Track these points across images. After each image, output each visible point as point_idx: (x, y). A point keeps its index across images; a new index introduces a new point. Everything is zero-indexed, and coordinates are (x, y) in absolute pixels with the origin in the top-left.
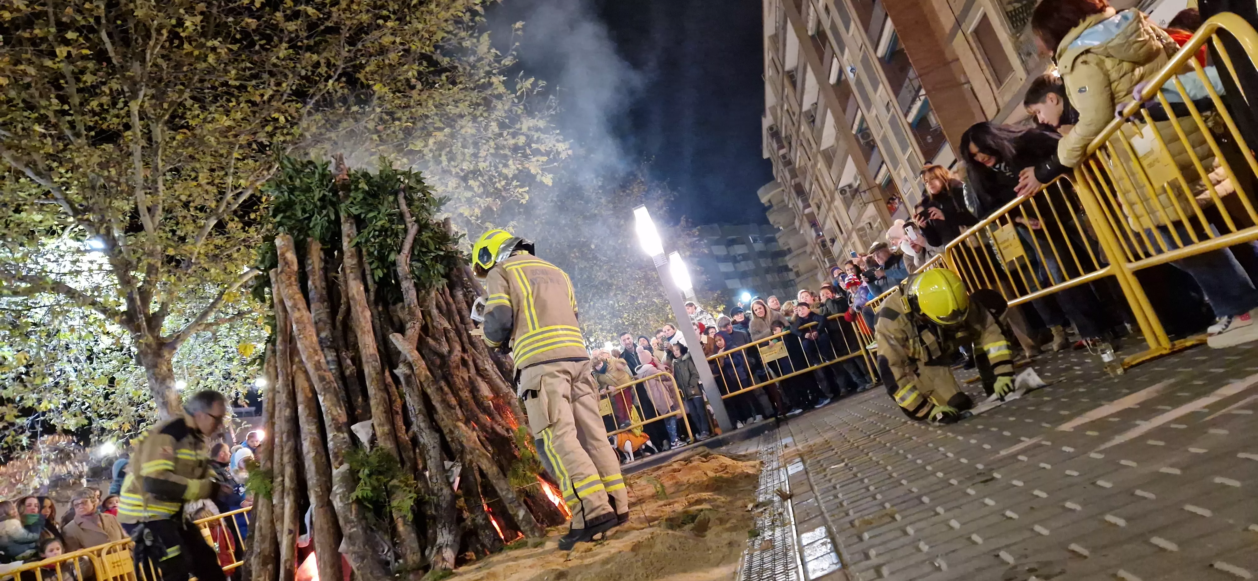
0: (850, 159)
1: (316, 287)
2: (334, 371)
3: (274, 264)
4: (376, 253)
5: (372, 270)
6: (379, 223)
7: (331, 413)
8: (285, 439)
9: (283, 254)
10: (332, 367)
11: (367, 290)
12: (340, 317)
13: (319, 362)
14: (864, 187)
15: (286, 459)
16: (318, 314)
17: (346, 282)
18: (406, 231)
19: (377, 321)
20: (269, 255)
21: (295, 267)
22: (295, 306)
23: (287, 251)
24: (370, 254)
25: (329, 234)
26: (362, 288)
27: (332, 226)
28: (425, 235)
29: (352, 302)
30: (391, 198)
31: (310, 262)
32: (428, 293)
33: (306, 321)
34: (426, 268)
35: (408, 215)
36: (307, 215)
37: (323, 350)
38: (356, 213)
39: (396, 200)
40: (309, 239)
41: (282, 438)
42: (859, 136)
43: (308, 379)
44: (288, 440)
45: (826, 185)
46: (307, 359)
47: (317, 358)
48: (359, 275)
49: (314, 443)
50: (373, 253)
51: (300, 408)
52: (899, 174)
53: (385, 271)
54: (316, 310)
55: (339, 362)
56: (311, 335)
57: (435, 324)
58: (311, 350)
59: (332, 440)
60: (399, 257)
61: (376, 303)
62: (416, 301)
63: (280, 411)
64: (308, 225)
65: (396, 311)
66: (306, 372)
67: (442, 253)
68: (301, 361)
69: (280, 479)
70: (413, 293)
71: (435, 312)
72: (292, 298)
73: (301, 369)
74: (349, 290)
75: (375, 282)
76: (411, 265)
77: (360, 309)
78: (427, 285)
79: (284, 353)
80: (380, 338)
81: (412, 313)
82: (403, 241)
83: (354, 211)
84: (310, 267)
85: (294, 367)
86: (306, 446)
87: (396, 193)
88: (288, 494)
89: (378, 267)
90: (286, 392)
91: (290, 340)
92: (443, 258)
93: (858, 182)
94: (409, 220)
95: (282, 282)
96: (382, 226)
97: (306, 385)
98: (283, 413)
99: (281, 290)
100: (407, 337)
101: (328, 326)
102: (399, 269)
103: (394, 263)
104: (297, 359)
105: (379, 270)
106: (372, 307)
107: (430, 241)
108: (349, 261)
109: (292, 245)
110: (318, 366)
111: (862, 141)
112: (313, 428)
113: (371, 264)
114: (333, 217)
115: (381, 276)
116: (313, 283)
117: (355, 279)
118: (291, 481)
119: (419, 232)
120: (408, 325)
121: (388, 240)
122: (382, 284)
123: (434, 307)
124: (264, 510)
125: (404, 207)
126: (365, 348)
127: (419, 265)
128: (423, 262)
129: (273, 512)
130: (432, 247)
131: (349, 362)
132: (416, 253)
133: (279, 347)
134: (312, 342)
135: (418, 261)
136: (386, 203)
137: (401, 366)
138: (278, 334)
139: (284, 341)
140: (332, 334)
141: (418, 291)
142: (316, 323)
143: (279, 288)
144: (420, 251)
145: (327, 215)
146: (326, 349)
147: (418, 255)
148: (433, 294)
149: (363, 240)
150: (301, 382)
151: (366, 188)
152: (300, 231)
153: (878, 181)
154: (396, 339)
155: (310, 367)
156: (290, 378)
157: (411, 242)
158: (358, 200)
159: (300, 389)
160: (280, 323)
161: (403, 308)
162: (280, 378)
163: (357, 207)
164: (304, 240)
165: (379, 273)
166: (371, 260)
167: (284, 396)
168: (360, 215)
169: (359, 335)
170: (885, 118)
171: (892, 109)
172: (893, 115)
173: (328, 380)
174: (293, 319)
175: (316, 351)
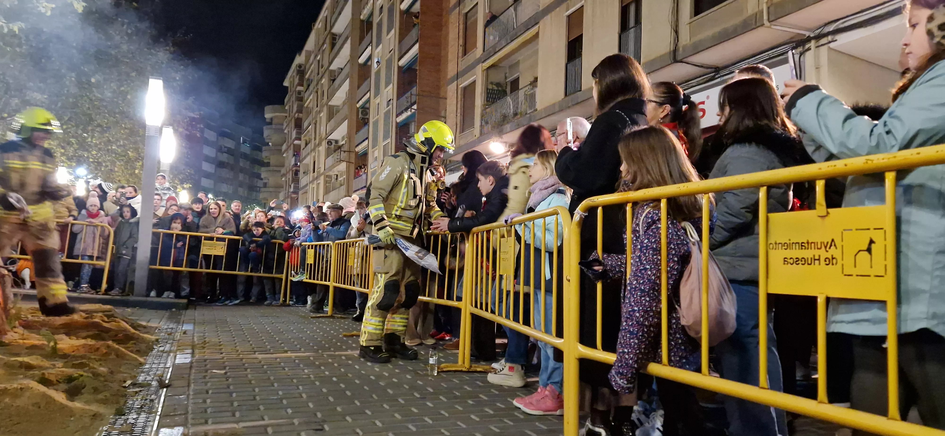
0: (346, 123)
14: (346, 148)
42: (360, 110)
45: (320, 132)
52: (373, 152)
93: (343, 142)
111: (360, 115)
153: (357, 149)
170: (384, 109)
171: (390, 106)
172: (389, 111)
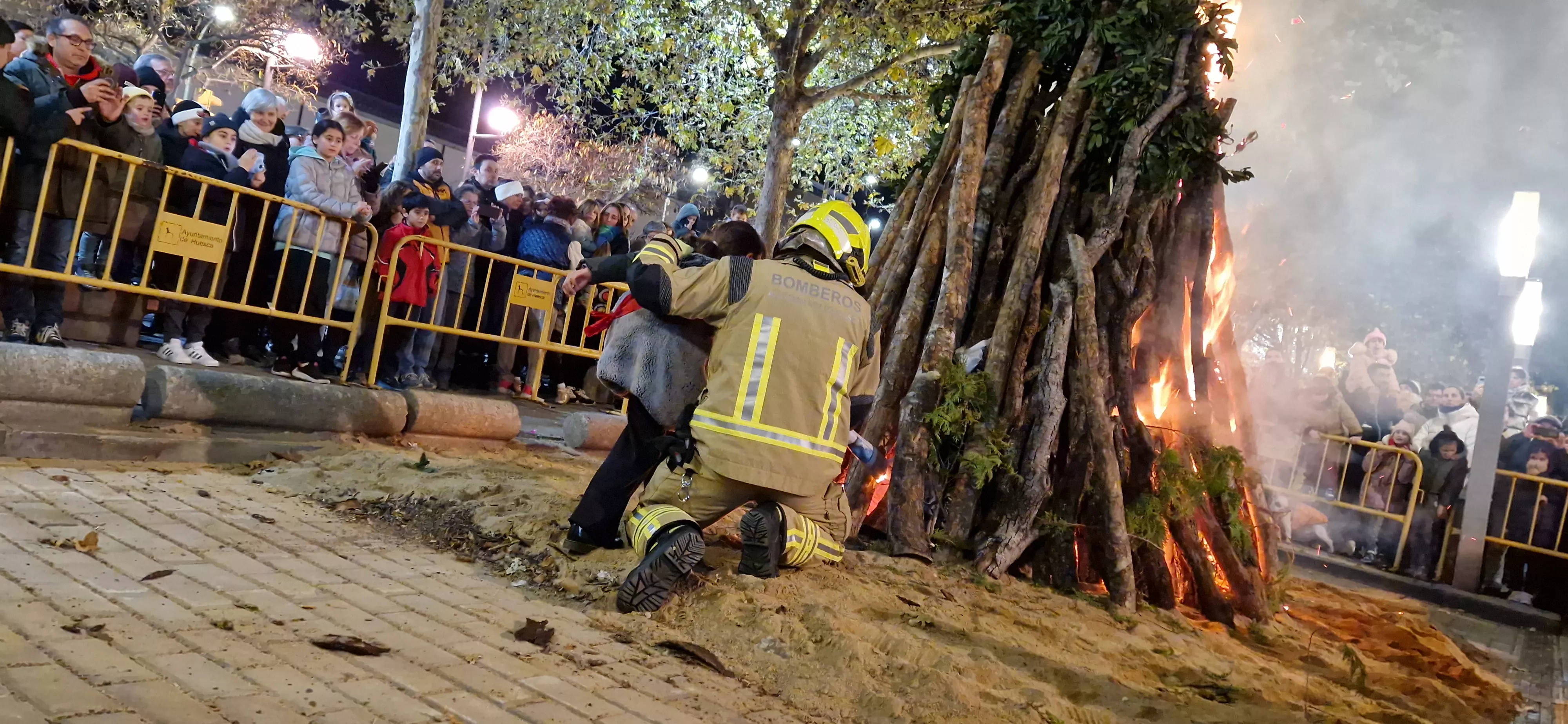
1: (1008, 122)
2: (976, 244)
3: (973, 69)
4: (1108, 110)
5: (1091, 132)
6: (1134, 70)
7: (949, 299)
8: (882, 299)
9: (990, 60)
10: (977, 238)
11: (1070, 156)
12: (1018, 177)
13: (966, 224)
16: (994, 160)
17: (1049, 134)
18: (1166, 95)
19: (1061, 205)
20: (973, 53)
21: (997, 85)
22: (972, 137)
23: (998, 57)
24: (1100, 108)
25: (1060, 58)
26: (1065, 152)
27: (1070, 47)
28: (1190, 113)
29: (1042, 166)
30: (1171, 39)
31: (1017, 83)
32: (1149, 200)
33: (976, 164)
34: (1164, 161)
35: (1181, 74)
36: (1046, 17)
37: (977, 210)
38: (1111, 40)
39: (1176, 44)
40: (1031, 52)
43: (943, 240)
44: (886, 303)
46: (954, 214)
47: (965, 219)
48: (1071, 132)
49: (912, 324)
50: (1104, 109)
51: (917, 271)
53: (1107, 140)
54: (994, 154)
55: (988, 236)
56: (973, 186)
57: (1135, 246)
58: (964, 205)
59: (934, 333)
60: (1136, 130)
61: (1072, 180)
62: (1126, 203)
63: (893, 262)
64: (1040, 32)
65: (1092, 202)
66: (944, 229)
67: (1199, 150)
68: (945, 212)
70: (1129, 189)
71: (1144, 229)
72: (974, 124)
73: (940, 221)
74: (1048, 146)
75: (1086, 151)
76: (1146, 149)
77: (1048, 180)
78: (1153, 186)
79: (931, 191)
80: (1053, 230)
81: (1112, 216)
82: (1154, 109)
83: (1109, 37)
84: (1015, 91)
85: (934, 214)
86: (902, 321)
87: (1180, 35)
89: (1099, 132)
90: (910, 241)
91: (945, 179)
92: (1195, 156)
94: (1179, 80)
95: (972, 99)
96: (1137, 75)
97: (937, 246)
98: (894, 267)
99: (967, 107)
100: (1090, 247)
101: (998, 182)
102: (1127, 148)
103: (1125, 136)
104: (941, 207)
105: (1100, 136)
106: (1065, 184)
107: (1192, 125)
108: (1067, 105)
109: (1007, 51)
110: (961, 231)
112: (920, 304)
113: (1093, 122)
114: (1078, 35)
115: (1099, 145)
116: (1008, 115)
117: (1062, 135)
119: (1184, 104)
120: (1100, 231)
121: (1135, 100)
122: (1095, 157)
123: (1147, 222)
125: (1181, 60)
126: (1029, 234)
127: (1157, 152)
128: (1164, 151)
130: (1190, 135)
131: (1000, 241)
132: (1162, 134)
133: (929, 181)
134: (969, 195)
135: (1160, 147)
136: (1159, 44)
137: (1063, 283)
138: (935, 164)
139: (938, 176)
140: (997, 194)
141: (1136, 188)
142: (985, 170)
143: (965, 103)
144: (1170, 134)
145: (1072, 29)
146: (980, 212)
147: (1164, 138)
148: (1155, 204)
149: (1101, 86)
150: (932, 239)
151: (1145, 11)
152: (1025, 36)
154: (1075, 244)
155: (952, 227)
156: (923, 227)
157: (1165, 115)
158: (1125, 22)
159: (927, 247)
160: (943, 151)
161: (1104, 203)
162: (911, 220)
163: (1118, 34)
164: (1024, 51)
165: (1098, 141)
166: (1095, 118)
167: (906, 245)
168: (1114, 46)
169: (1029, 214)
173: (965, 254)
174: (962, 154)
175: (968, 209)
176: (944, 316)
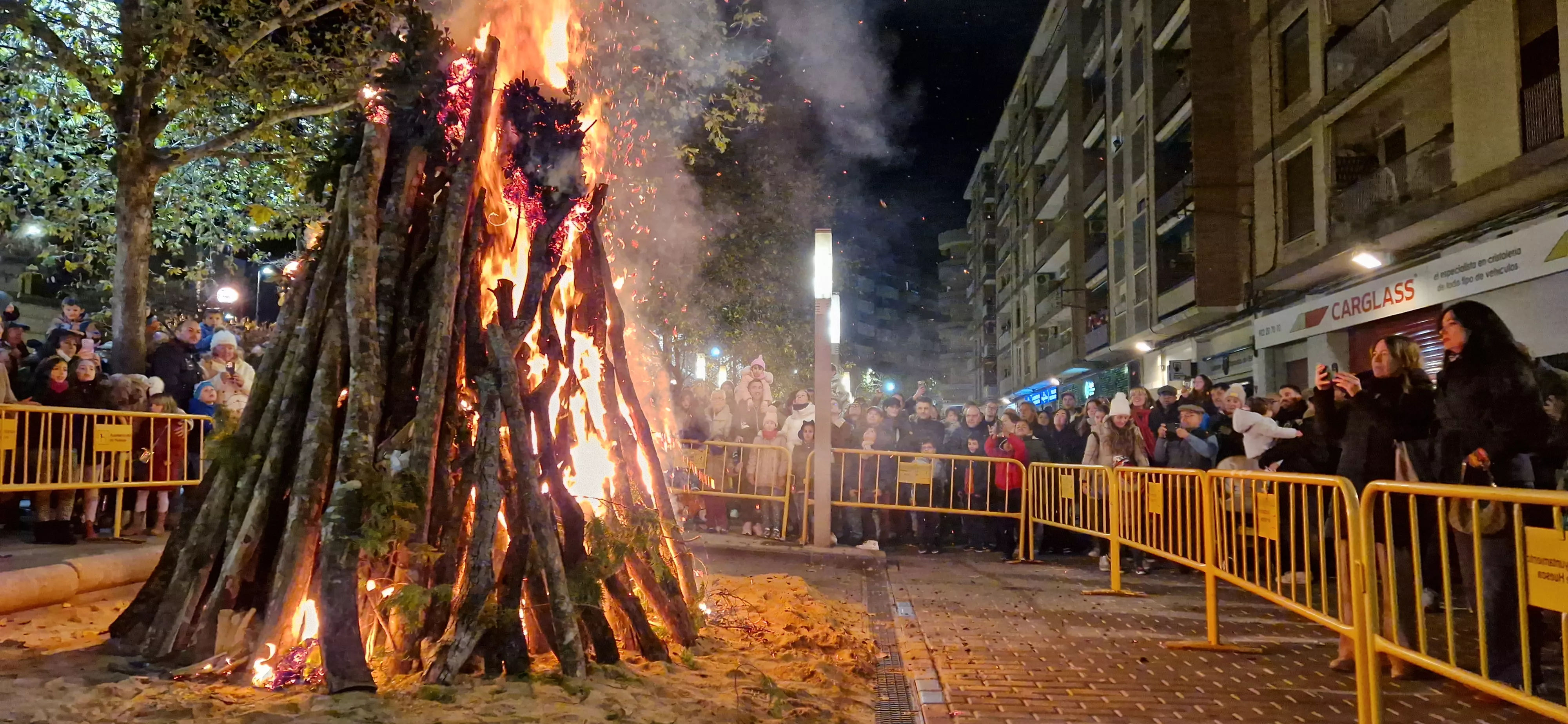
0: (1067, 246)
2: (382, 338)
3: (350, 158)
7: (360, 402)
8: (283, 406)
9: (369, 149)
10: (382, 332)
12: (415, 267)
13: (368, 320)
14: (1069, 285)
15: (276, 436)
16: (388, 250)
17: (442, 223)
21: (380, 174)
22: (361, 231)
23: (377, 145)
26: (460, 241)
29: (440, 256)
31: (401, 172)
33: (369, 256)
37: (377, 303)
41: (280, 403)
43: (344, 336)
44: (288, 410)
45: (1025, 263)
46: (353, 311)
47: (366, 315)
49: (321, 431)
51: (319, 372)
52: (1118, 288)
54: (387, 244)
55: (394, 328)
56: (370, 280)
58: (362, 300)
59: (348, 439)
63: (290, 365)
66: (344, 326)
68: (343, 307)
69: (257, 457)
72: (361, 216)
73: (338, 318)
74: (443, 235)
77: (448, 269)
79: (321, 287)
84: (399, 179)
85: (331, 311)
86: (310, 429)
88: (262, 486)
90: (308, 341)
91: (338, 274)
93: (1063, 276)
95: (356, 189)
97: (338, 343)
98: (292, 370)
99: (350, 196)
101: (396, 272)
104: (337, 302)
109: (386, 143)
110: (364, 328)
111: (1091, 231)
112: (328, 408)
116: (396, 204)
117: (454, 224)
118: (273, 468)
124: (221, 491)
126: (436, 326)
129: (232, 498)
131: (407, 332)
133: (320, 277)
134: (368, 290)
139: (329, 269)
140: (398, 285)
142: (380, 261)
143: (347, 192)
146: (381, 306)
150: (332, 335)
153: (1089, 286)
155: (353, 323)
156: (319, 325)
159: (328, 346)
162: (305, 319)
167: (304, 346)
169: (434, 305)
170: (1132, 216)
171: (1145, 211)
172: (1143, 217)
173: (371, 352)
174: (352, 247)
175: (368, 303)
176: (357, 420)
